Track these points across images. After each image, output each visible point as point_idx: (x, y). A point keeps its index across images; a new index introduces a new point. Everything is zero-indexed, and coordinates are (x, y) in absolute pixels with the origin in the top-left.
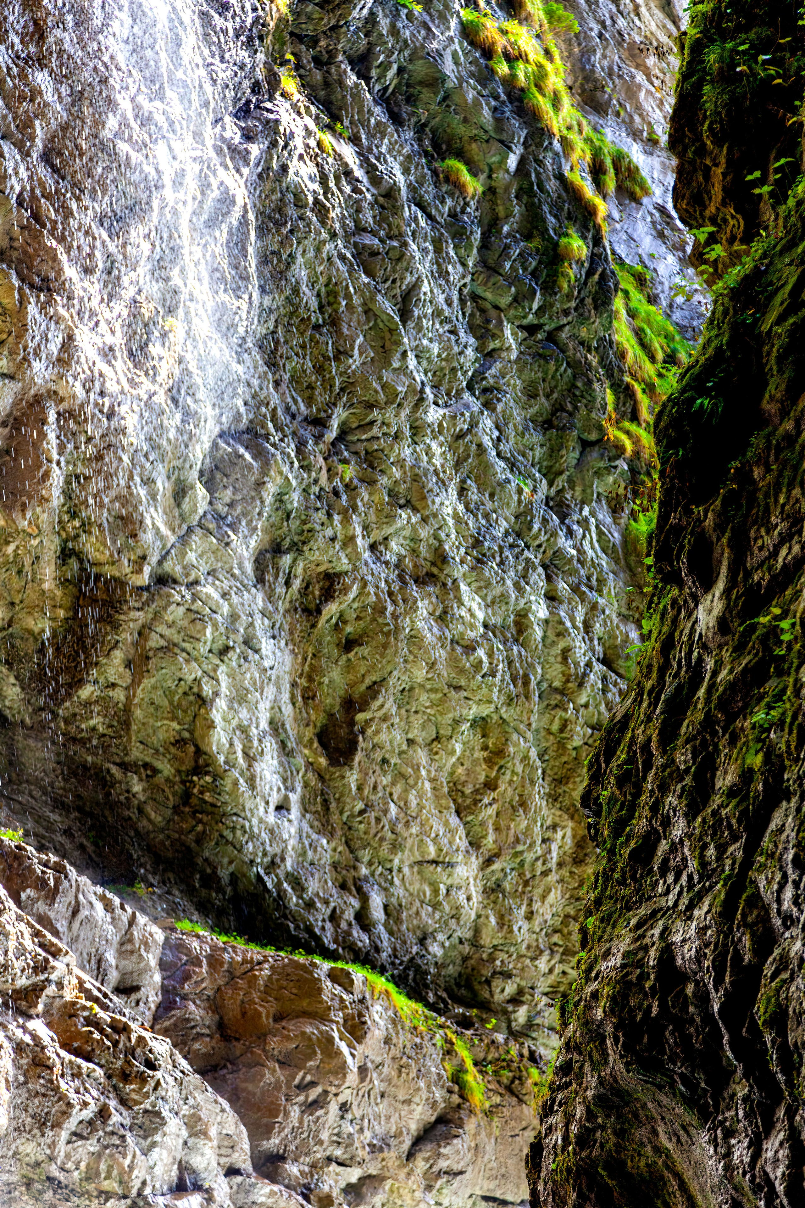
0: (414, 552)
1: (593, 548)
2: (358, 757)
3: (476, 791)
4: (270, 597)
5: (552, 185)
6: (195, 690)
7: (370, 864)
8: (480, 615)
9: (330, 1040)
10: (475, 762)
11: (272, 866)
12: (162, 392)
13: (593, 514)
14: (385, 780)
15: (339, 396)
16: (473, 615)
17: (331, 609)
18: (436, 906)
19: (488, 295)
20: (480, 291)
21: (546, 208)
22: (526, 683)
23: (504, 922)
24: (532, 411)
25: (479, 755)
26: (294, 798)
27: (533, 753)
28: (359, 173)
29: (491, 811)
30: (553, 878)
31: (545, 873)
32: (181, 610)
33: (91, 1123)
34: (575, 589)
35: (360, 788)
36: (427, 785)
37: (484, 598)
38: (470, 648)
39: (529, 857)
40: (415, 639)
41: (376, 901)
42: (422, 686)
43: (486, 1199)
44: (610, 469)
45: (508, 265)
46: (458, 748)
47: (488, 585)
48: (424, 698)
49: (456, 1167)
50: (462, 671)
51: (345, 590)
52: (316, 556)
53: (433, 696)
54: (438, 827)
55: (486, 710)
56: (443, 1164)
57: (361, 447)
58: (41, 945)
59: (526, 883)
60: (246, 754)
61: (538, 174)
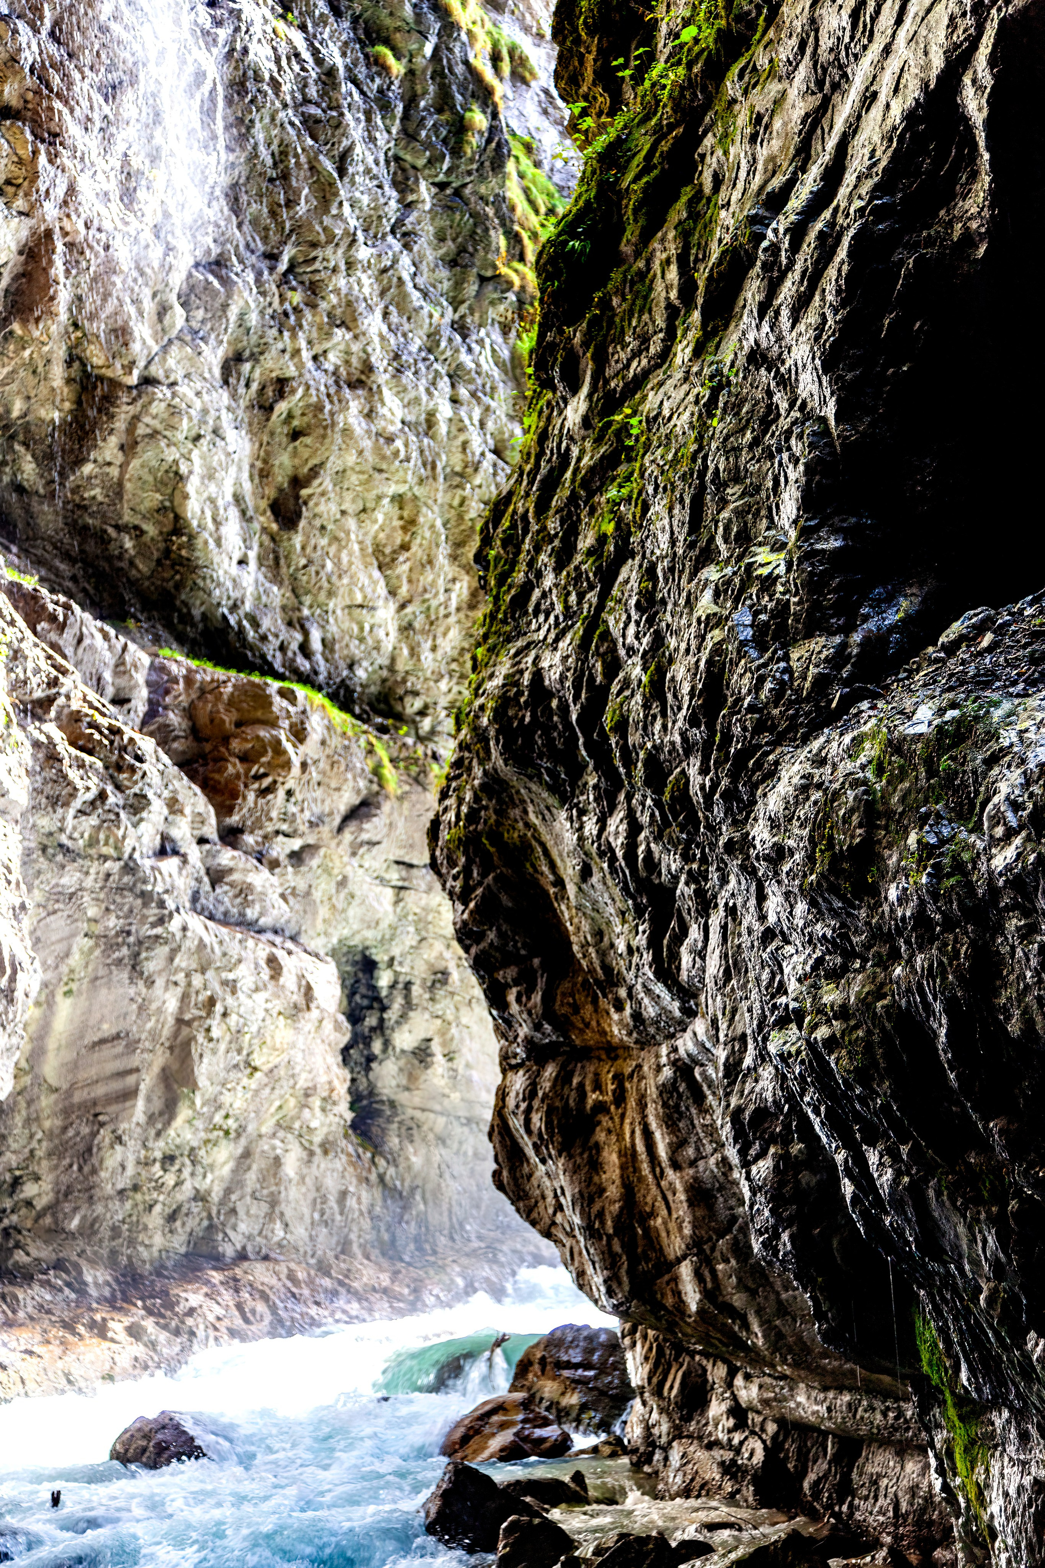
0: (347, 362)
1: (487, 362)
2: (302, 523)
3: (394, 552)
4: (234, 396)
5: (460, 69)
6: (174, 469)
7: (311, 607)
8: (399, 414)
9: (279, 742)
10: (394, 529)
11: (234, 608)
12: (147, 230)
13: (488, 335)
14: (324, 542)
15: (289, 236)
16: (393, 414)
17: (282, 407)
18: (362, 640)
19: (408, 157)
20: (401, 154)
21: (454, 88)
22: (434, 467)
23: (414, 653)
24: (442, 252)
25: (397, 523)
26: (252, 555)
27: (439, 523)
28: (306, 55)
29: (406, 567)
30: (452, 619)
31: (446, 616)
32: (163, 405)
33: (92, 803)
34: (473, 394)
35: (303, 548)
36: (356, 547)
37: (402, 400)
38: (390, 440)
39: (434, 603)
40: (347, 432)
41: (316, 636)
42: (352, 469)
43: (398, 863)
44: (502, 299)
45: (423, 133)
46: (380, 517)
47: (405, 390)
48: (354, 479)
49: (375, 839)
50: (383, 458)
51: (293, 391)
52: (270, 364)
53: (361, 477)
54: (363, 579)
55: (402, 489)
56: (365, 836)
57: (306, 278)
58: (53, 666)
59: (432, 623)
60: (214, 520)
61: (449, 60)
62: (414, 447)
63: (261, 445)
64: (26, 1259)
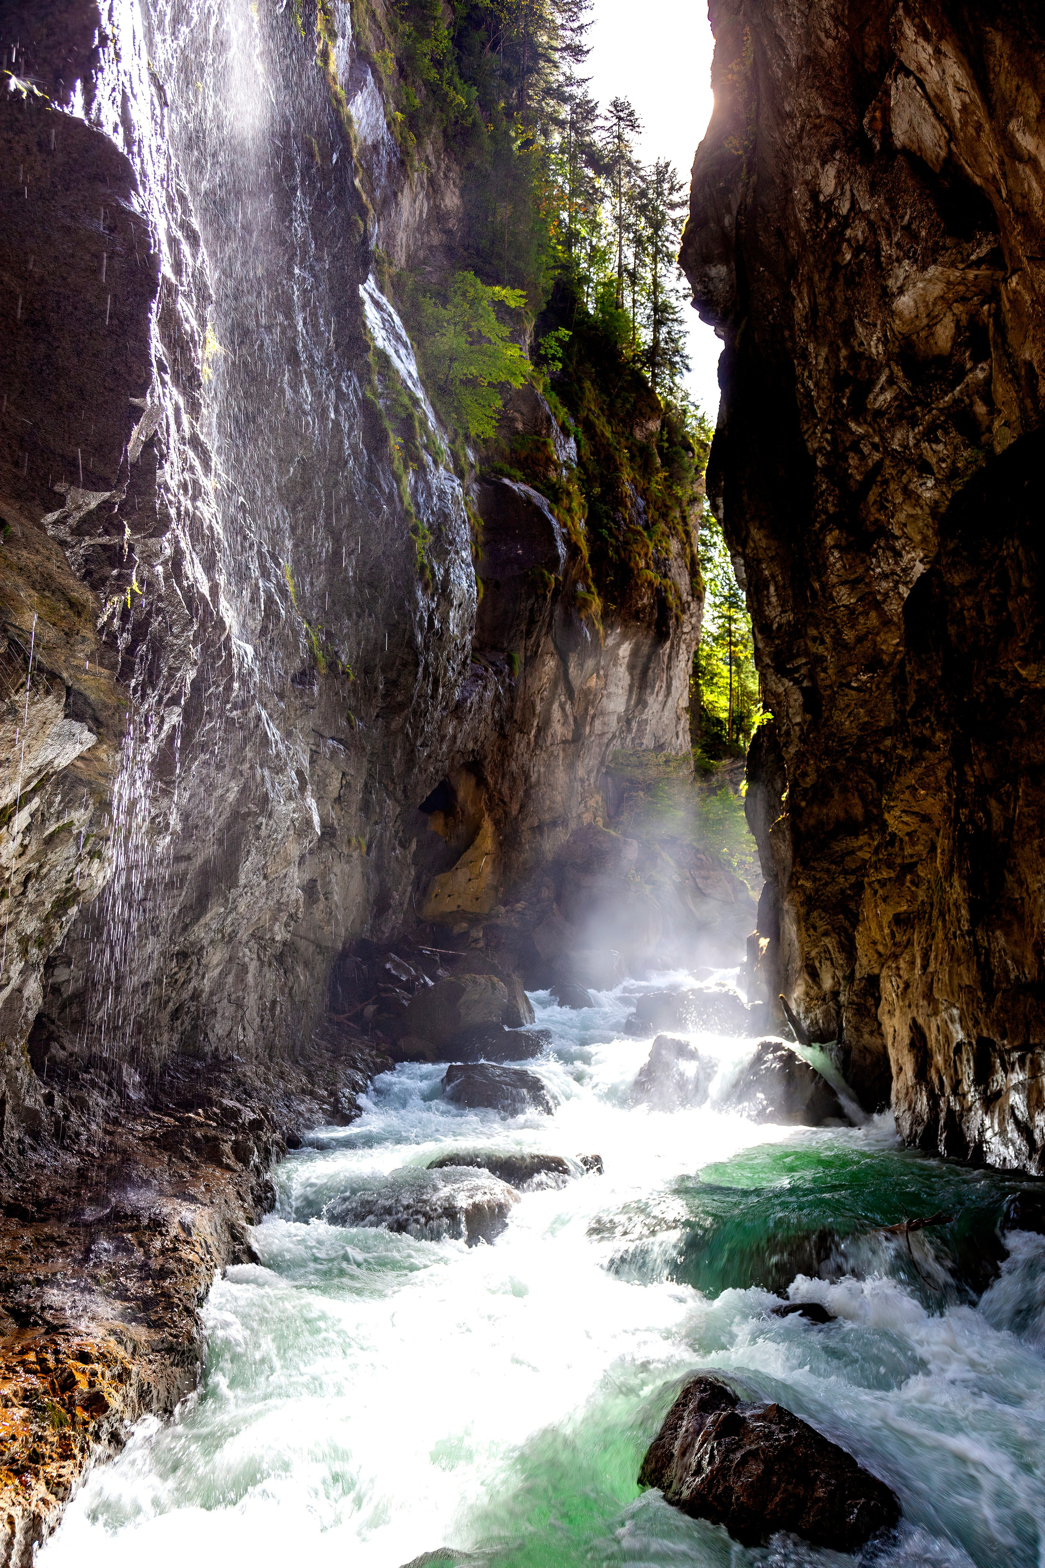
64: (62, 1054)
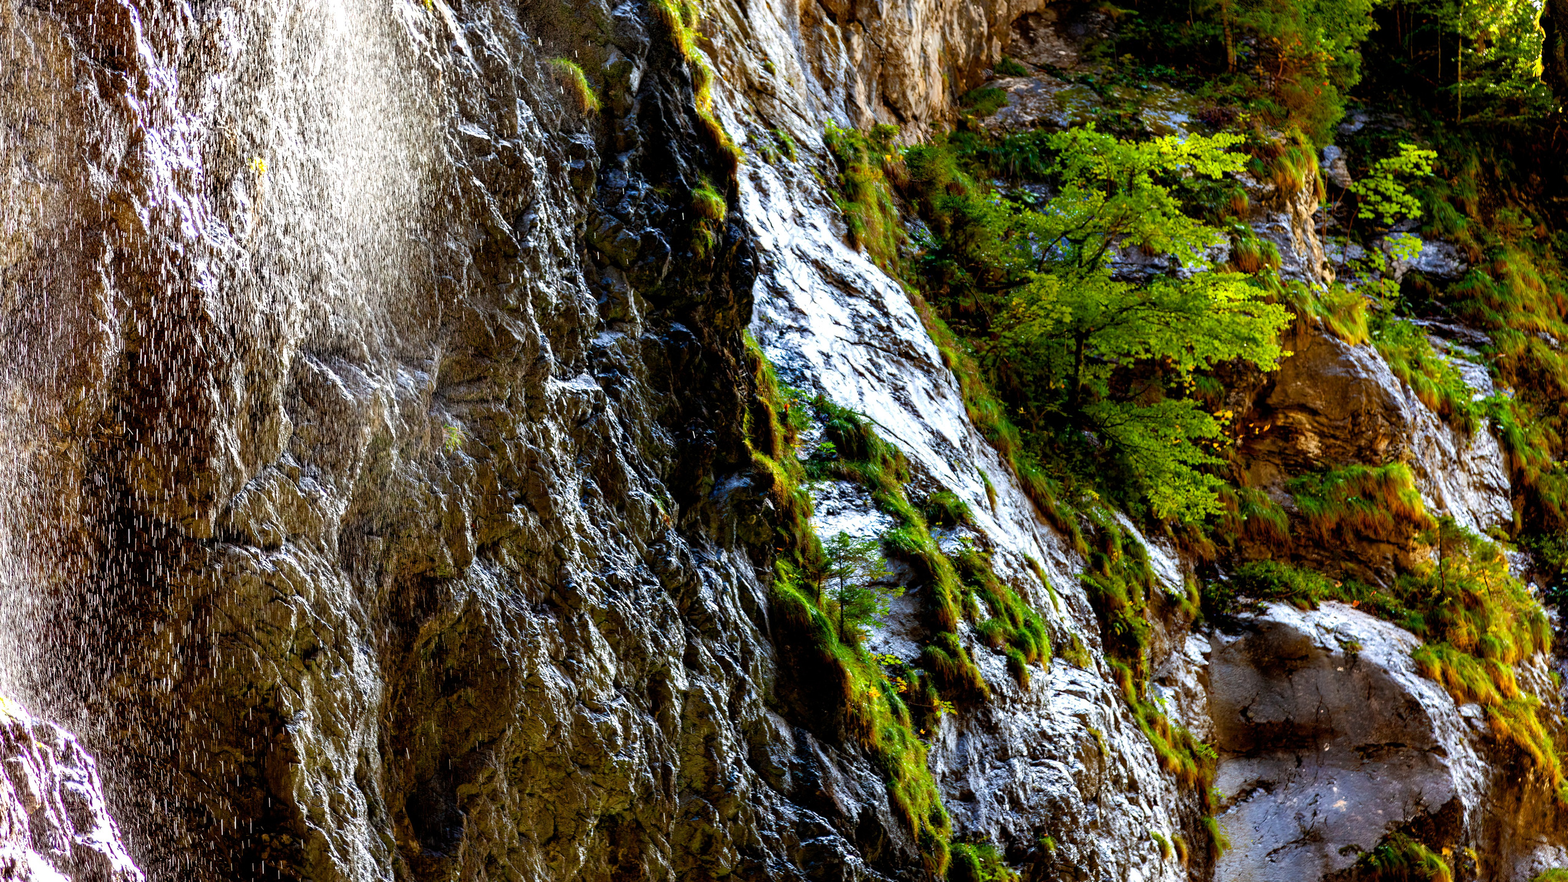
1: (735, 606)
4: (359, 590)
5: (681, 119)
6: (271, 704)
8: (612, 670)
13: (732, 561)
16: (603, 669)
19: (606, 246)
20: (598, 237)
21: (674, 144)
27: (672, 877)
37: (615, 650)
42: (539, 758)
44: (753, 505)
45: (631, 210)
52: (414, 546)
53: (553, 774)
61: (665, 101)
62: (636, 731)
63: (396, 692)
